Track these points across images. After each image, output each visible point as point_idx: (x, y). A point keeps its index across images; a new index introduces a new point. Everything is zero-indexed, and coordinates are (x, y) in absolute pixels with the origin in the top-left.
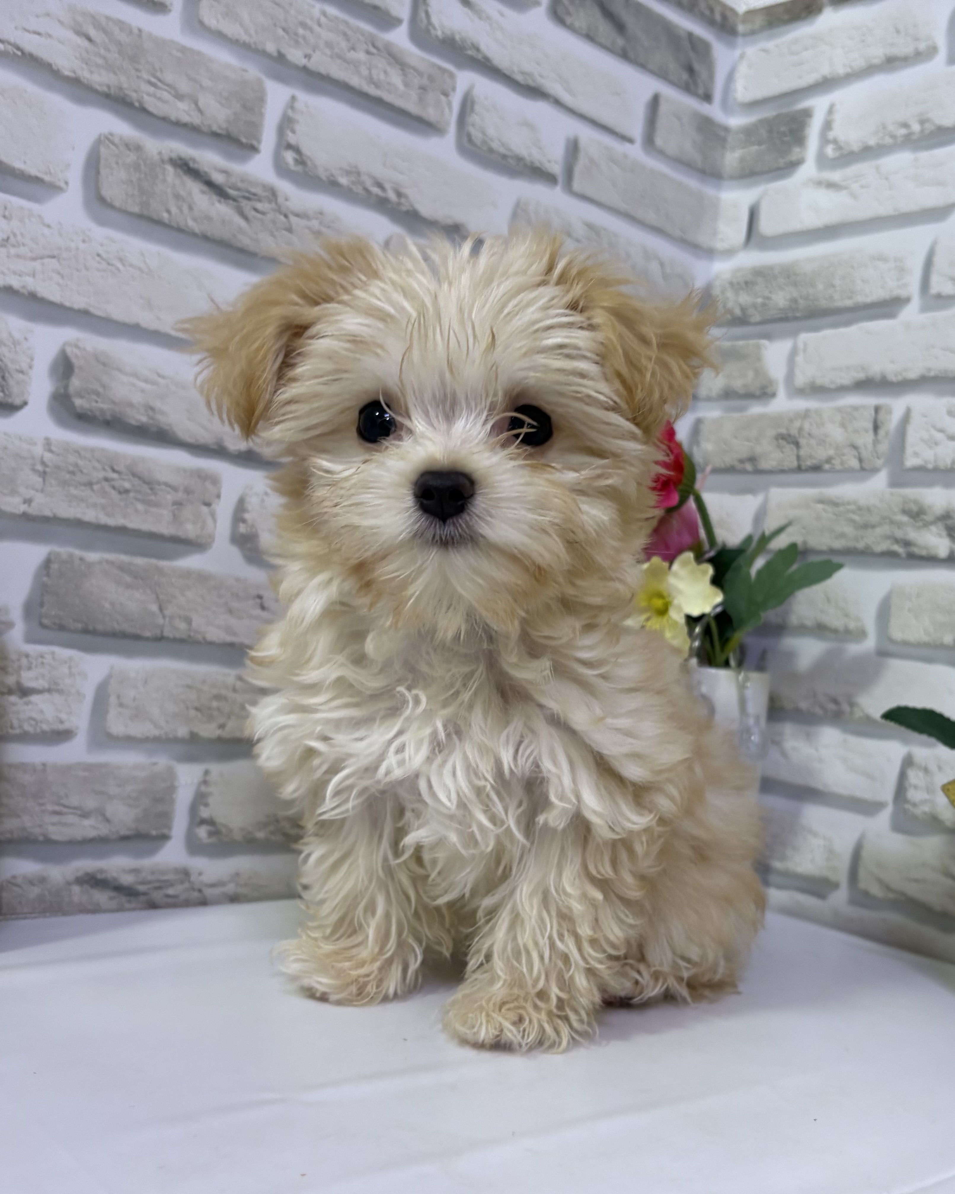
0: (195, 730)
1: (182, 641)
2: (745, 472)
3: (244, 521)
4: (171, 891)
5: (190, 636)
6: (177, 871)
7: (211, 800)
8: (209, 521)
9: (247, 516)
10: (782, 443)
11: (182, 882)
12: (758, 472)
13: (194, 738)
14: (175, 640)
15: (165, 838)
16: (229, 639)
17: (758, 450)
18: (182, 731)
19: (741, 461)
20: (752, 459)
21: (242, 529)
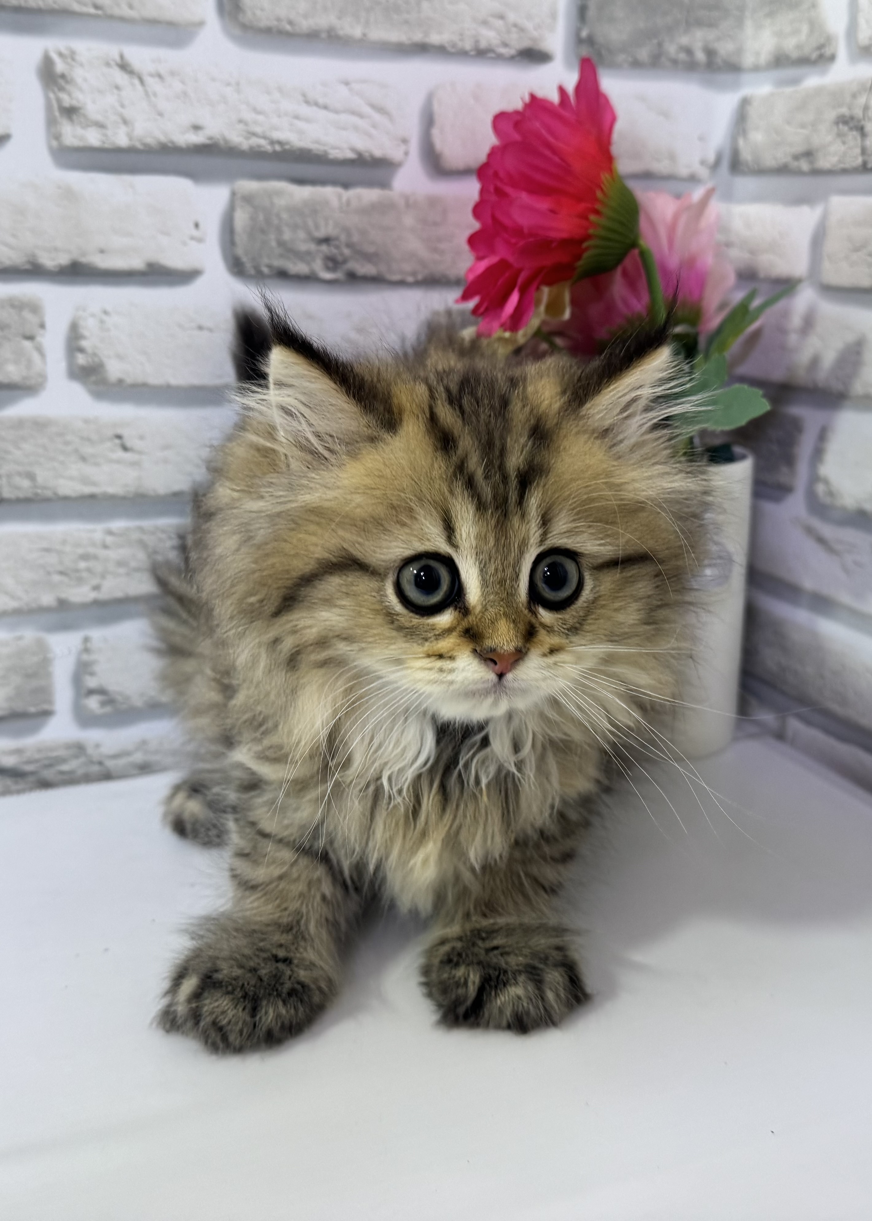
0: (63, 596)
1: (27, 501)
2: (799, 173)
3: (81, 350)
4: (65, 767)
5: (37, 494)
6: (68, 746)
7: (97, 668)
8: (36, 357)
9: (84, 343)
10: (845, 129)
11: (76, 757)
12: (816, 172)
13: (63, 605)
14: (19, 501)
15: (47, 714)
16: (87, 490)
17: (816, 141)
18: (47, 599)
19: (796, 157)
20: (809, 154)
21: (81, 360)
